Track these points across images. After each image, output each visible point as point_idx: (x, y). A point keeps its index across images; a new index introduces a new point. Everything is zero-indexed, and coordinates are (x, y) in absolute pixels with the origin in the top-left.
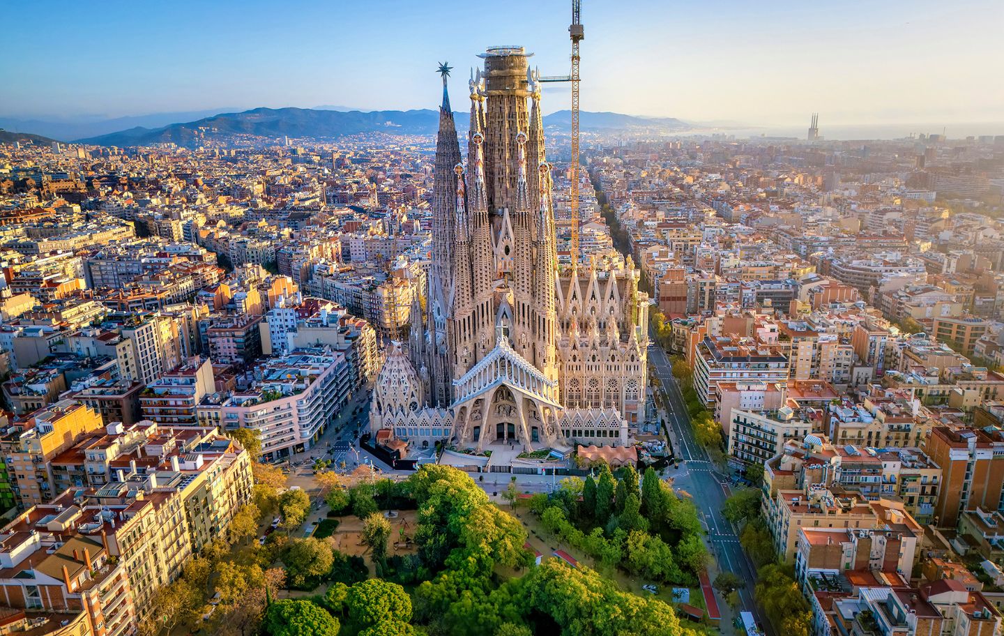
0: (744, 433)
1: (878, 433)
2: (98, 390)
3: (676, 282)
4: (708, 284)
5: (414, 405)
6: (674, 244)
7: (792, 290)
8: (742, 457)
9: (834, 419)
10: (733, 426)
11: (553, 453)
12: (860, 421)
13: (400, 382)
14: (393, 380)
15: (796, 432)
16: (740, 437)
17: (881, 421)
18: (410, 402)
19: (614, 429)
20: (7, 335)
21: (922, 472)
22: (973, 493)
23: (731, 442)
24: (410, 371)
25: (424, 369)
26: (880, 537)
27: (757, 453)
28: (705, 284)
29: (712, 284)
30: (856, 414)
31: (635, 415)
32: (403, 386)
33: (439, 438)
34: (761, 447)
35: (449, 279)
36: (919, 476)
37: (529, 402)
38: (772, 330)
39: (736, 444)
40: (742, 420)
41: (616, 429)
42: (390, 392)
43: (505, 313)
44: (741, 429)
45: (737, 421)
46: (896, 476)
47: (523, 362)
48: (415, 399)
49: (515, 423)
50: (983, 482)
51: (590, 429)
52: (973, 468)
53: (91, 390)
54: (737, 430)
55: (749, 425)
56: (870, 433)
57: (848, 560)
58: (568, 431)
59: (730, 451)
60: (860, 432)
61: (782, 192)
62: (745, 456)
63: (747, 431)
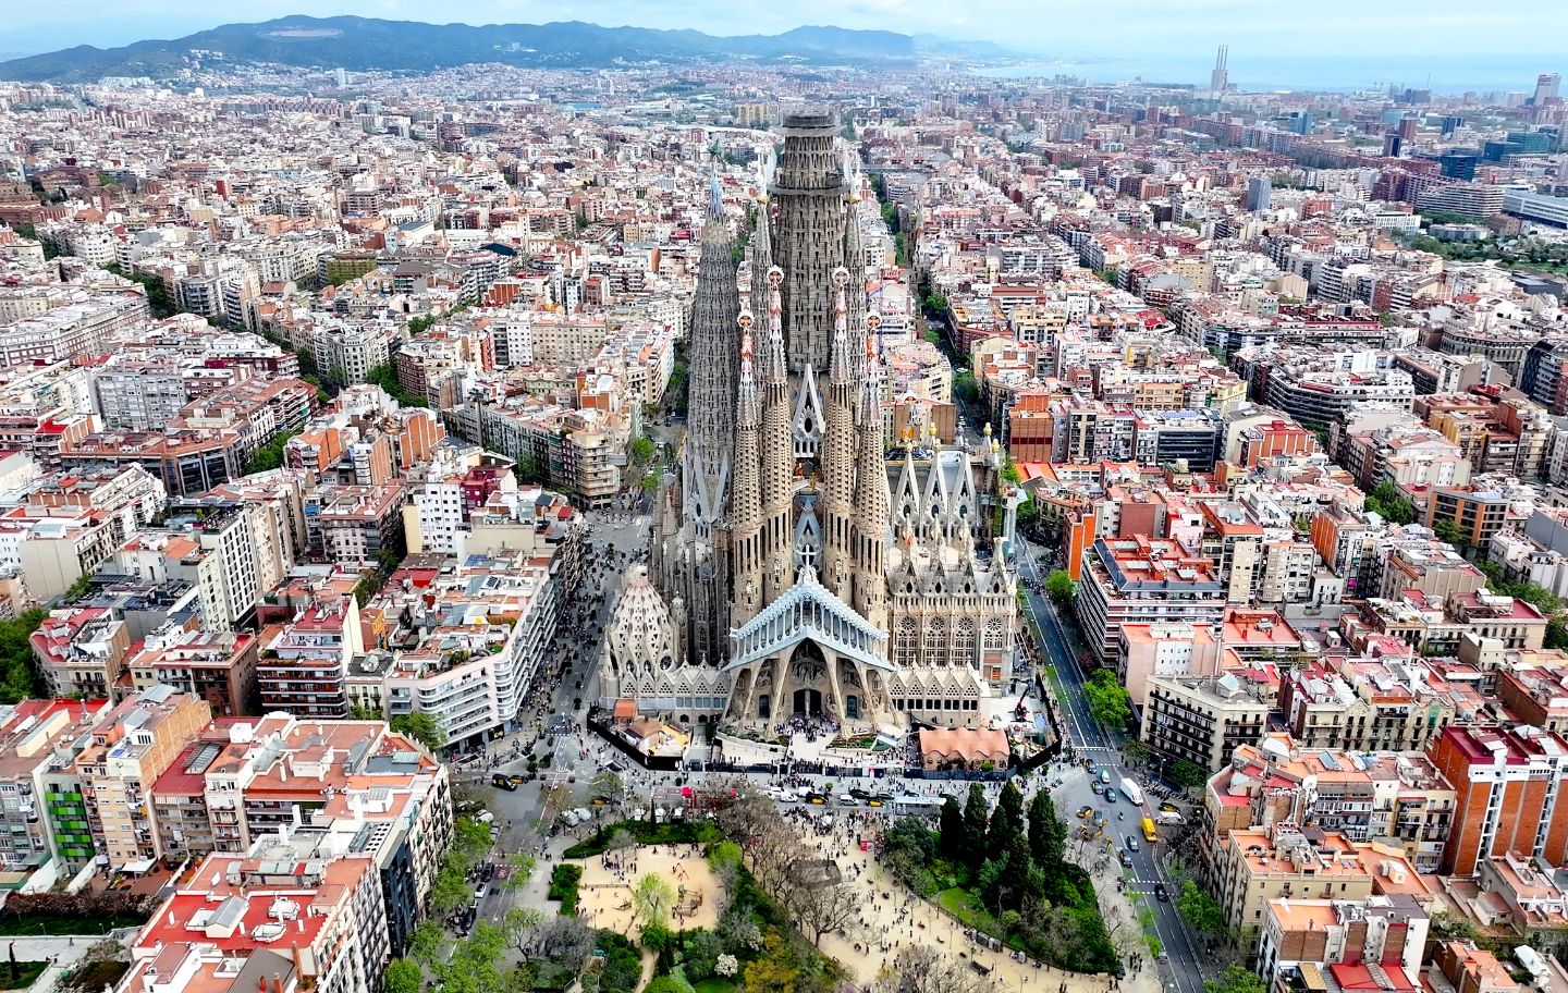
0: (1166, 712)
1: (1362, 719)
2: (188, 654)
3: (1036, 416)
4: (1084, 418)
5: (666, 662)
6: (1023, 329)
7: (1214, 429)
8: (1162, 747)
9: (1297, 694)
10: (1148, 701)
11: (880, 738)
12: (1338, 701)
13: (645, 628)
14: (635, 624)
15: (1244, 717)
16: (1160, 718)
17: (1366, 701)
18: (661, 657)
19: (971, 698)
20: (10, 536)
21: (1430, 795)
22: (1500, 825)
23: (1145, 724)
24: (659, 609)
25: (678, 601)
26: (1379, 919)
27: (1184, 743)
28: (1080, 418)
29: (1091, 418)
30: (1331, 690)
31: (997, 670)
32: (651, 634)
33: (706, 711)
34: (1191, 735)
35: (715, 463)
36: (1424, 800)
37: (845, 664)
38: (1195, 523)
39: (1153, 728)
40: (1163, 694)
41: (974, 698)
42: (632, 644)
43: (808, 527)
44: (1161, 706)
45: (1155, 695)
46: (1393, 801)
47: (838, 605)
48: (668, 652)
49: (824, 691)
50: (1514, 812)
51: (934, 697)
52: (1502, 793)
53: (178, 652)
54: (1155, 707)
55: (1172, 702)
56: (1351, 719)
57: (1334, 949)
58: (901, 702)
59: (1144, 736)
60: (1336, 718)
61: (1179, 210)
62: (1167, 746)
63: (1171, 710)
